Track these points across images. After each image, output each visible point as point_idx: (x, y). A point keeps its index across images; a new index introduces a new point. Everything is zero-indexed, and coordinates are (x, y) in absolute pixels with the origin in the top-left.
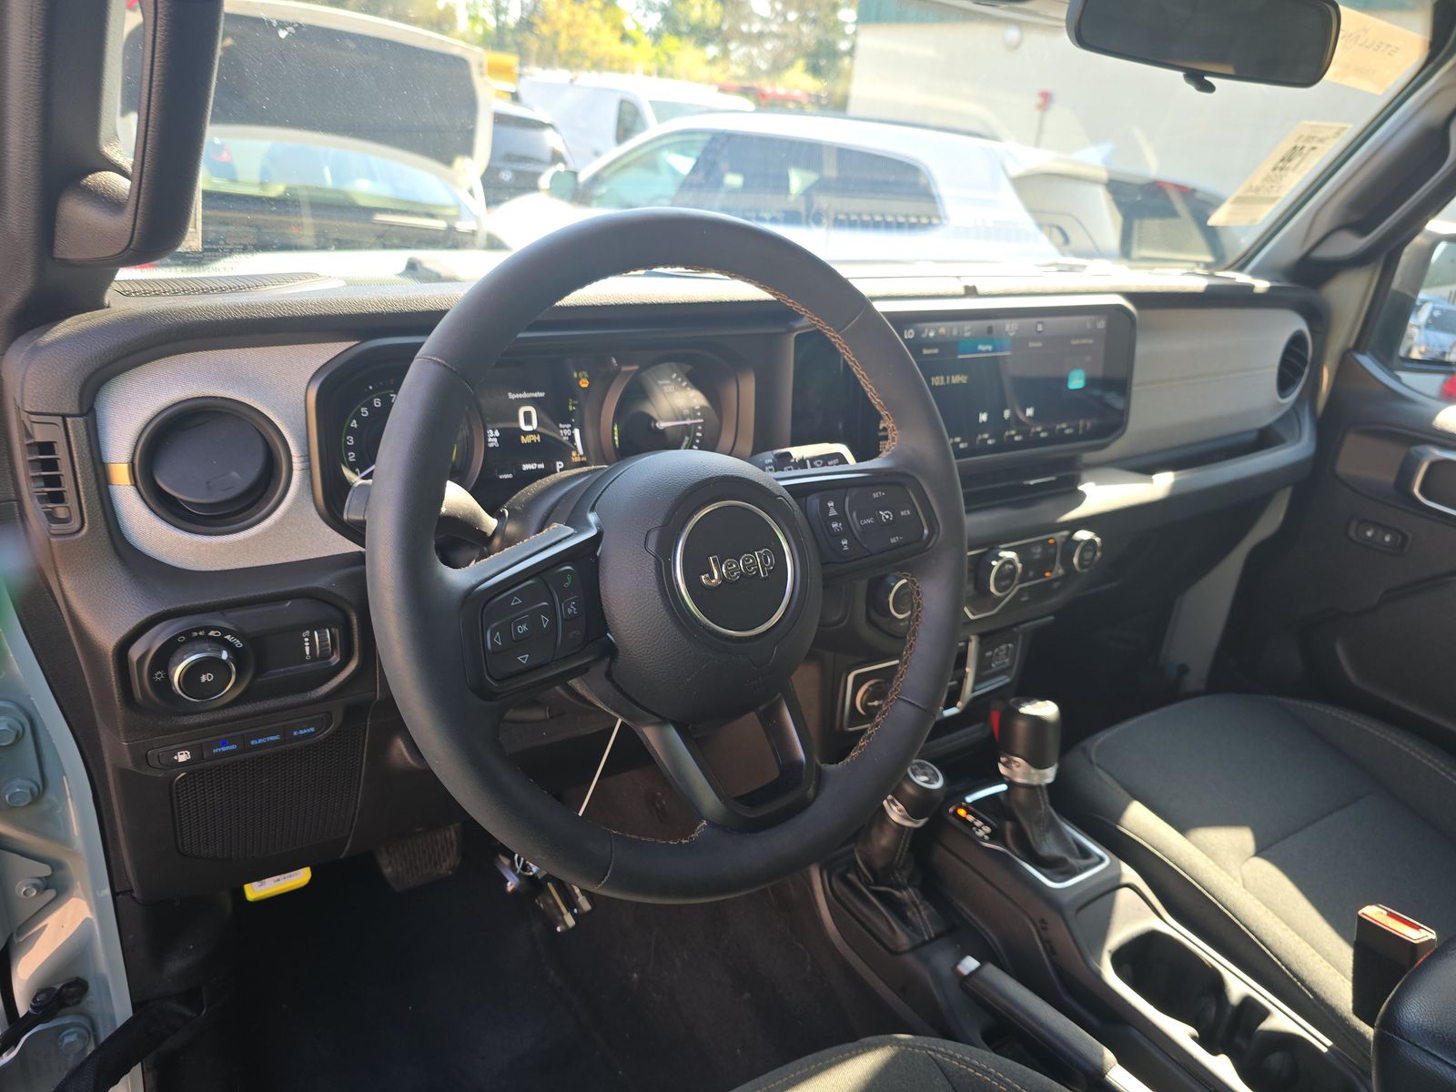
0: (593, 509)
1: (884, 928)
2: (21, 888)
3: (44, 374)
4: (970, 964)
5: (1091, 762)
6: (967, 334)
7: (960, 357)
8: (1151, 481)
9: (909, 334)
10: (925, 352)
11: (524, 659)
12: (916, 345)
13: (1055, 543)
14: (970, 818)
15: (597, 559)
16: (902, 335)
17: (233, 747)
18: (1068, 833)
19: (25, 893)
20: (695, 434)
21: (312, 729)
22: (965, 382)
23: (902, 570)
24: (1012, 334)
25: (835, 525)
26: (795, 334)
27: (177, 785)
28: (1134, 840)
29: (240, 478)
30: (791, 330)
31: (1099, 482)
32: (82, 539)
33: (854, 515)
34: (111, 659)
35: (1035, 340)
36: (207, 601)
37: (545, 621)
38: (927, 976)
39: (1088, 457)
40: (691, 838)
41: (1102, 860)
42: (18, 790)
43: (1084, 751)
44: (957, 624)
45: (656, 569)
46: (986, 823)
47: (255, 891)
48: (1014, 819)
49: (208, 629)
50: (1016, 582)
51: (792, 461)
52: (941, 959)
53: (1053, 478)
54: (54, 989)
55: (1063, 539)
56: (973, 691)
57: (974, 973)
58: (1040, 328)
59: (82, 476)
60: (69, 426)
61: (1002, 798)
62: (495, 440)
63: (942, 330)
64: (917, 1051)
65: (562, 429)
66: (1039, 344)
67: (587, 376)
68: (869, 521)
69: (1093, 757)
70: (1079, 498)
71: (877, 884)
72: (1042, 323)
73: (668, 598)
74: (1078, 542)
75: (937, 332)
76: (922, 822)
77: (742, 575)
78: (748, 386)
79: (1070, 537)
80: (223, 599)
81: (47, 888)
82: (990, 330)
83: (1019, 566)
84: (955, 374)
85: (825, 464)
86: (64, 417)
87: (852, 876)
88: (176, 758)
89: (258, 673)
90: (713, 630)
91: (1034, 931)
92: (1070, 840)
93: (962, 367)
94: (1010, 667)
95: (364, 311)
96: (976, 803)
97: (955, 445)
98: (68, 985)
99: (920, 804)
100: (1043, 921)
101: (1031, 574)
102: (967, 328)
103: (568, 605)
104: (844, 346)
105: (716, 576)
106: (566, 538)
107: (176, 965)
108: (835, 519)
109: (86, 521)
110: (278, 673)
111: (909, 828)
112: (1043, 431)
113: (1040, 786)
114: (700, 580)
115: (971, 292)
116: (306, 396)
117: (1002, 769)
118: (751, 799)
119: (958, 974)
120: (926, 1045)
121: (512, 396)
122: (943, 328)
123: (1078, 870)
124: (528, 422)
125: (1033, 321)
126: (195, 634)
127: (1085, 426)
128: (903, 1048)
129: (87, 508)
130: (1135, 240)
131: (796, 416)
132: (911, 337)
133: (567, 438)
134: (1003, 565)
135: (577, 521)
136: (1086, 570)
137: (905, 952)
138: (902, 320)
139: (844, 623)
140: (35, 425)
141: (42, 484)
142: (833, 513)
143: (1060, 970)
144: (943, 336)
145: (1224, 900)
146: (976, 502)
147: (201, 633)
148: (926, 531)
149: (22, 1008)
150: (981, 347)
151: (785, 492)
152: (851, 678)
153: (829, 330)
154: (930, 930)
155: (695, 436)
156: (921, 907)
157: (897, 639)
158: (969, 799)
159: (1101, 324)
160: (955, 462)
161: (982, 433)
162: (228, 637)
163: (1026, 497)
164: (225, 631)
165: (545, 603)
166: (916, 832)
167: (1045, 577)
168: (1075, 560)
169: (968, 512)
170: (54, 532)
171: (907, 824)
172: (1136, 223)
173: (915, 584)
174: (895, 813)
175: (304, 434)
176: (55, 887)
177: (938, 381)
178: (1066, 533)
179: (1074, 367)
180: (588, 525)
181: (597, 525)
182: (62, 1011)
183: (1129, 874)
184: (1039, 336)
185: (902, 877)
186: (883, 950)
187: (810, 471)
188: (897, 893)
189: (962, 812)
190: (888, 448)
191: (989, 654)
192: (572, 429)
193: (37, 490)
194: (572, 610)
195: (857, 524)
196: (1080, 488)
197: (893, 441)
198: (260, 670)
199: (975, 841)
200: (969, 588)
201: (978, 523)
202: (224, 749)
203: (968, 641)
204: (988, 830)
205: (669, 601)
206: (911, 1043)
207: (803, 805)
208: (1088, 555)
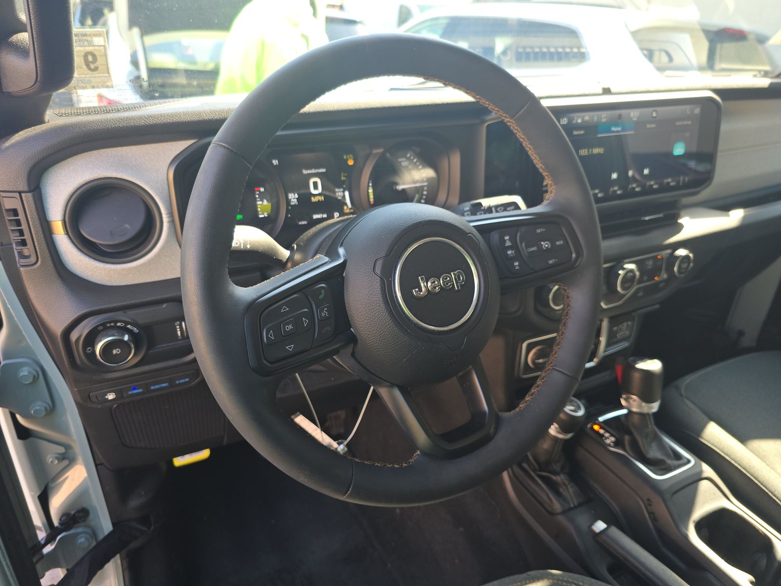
0: (341, 245)
1: (545, 498)
2: (49, 459)
3: (5, 166)
4: (600, 526)
5: (681, 395)
6: (604, 120)
7: (599, 136)
8: (728, 215)
9: (564, 121)
10: (575, 133)
11: (290, 348)
12: (569, 128)
13: (662, 258)
14: (602, 431)
15: (343, 278)
16: (559, 122)
17: (140, 390)
18: (666, 443)
19: (51, 462)
20: (422, 192)
21: (187, 380)
22: (602, 152)
23: (556, 282)
24: (635, 119)
25: (509, 252)
26: (486, 124)
27: (115, 410)
28: (711, 448)
29: (131, 228)
30: (484, 122)
31: (693, 216)
32: (38, 268)
33: (523, 245)
34: (60, 340)
35: (651, 122)
36: (115, 305)
37: (306, 322)
38: (572, 530)
39: (685, 201)
40: (409, 463)
41: (689, 461)
42: (38, 408)
43: (677, 388)
44: (596, 313)
45: (381, 286)
46: (612, 435)
47: (179, 461)
48: (630, 433)
49: (116, 322)
50: (635, 283)
51: (483, 208)
52: (582, 519)
53: (661, 215)
54: (71, 514)
55: (667, 256)
56: (605, 351)
57: (603, 532)
58: (654, 114)
59: (34, 230)
60: (24, 199)
61: (623, 419)
63: (587, 118)
64: (565, 584)
65: (337, 192)
66: (653, 126)
67: (352, 157)
68: (534, 249)
69: (683, 392)
70: (679, 228)
71: (541, 470)
72: (656, 111)
73: (389, 305)
74: (677, 257)
75: (583, 118)
76: (569, 436)
77: (441, 288)
78: (456, 160)
79: (672, 254)
80: (124, 303)
81: (64, 459)
82: (620, 116)
83: (637, 273)
84: (595, 147)
85: (505, 210)
86: (20, 193)
87: (525, 465)
88: (107, 397)
89: (148, 349)
90: (422, 326)
91: (643, 506)
92: (668, 448)
93: (600, 143)
94: (629, 337)
95: (201, 119)
96: (606, 422)
97: (595, 195)
98: (79, 512)
99: (569, 425)
100: (649, 500)
101: (645, 278)
102: (604, 116)
103: (322, 311)
104: (516, 128)
105: (423, 289)
106: (322, 265)
107: (135, 502)
108: (509, 248)
109: (39, 257)
110: (161, 347)
111: (561, 439)
112: (656, 184)
113: (648, 414)
114: (412, 293)
115: (607, 91)
116: (167, 176)
117: (623, 402)
118: (449, 436)
119: (593, 532)
120: (570, 580)
121: (305, 172)
122: (587, 117)
123: (673, 468)
124: (316, 188)
125: (650, 110)
126: (109, 325)
127: (684, 180)
128: (556, 581)
129: (39, 249)
130: (717, 57)
131: (487, 178)
132: (565, 123)
133: (340, 198)
134: (626, 274)
135: (332, 254)
136: (682, 275)
137: (559, 514)
138: (560, 112)
139: (519, 313)
140: (4, 199)
141: (18, 234)
142: (508, 244)
143: (660, 531)
144: (587, 122)
145: (773, 490)
146: (609, 232)
147: (112, 324)
148: (574, 255)
149: (56, 522)
150: (614, 129)
151: (474, 230)
152: (525, 345)
153: (505, 117)
154: (573, 501)
155: (423, 195)
156: (569, 486)
157: (555, 322)
158: (601, 419)
159: (697, 111)
160: (595, 206)
161: (613, 186)
162: (129, 326)
163: (643, 228)
164: (127, 323)
165: (306, 310)
166: (566, 441)
167: (655, 280)
168: (676, 269)
169: (604, 238)
170: (22, 264)
171: (560, 436)
172: (719, 46)
173: (566, 291)
174: (553, 430)
175: (168, 199)
176: (67, 458)
177: (584, 152)
178: (669, 251)
179: (678, 140)
180: (338, 256)
181: (344, 256)
182: (76, 525)
183: (708, 470)
184: (653, 120)
185: (557, 467)
186: (543, 510)
187: (494, 215)
188: (554, 477)
189: (596, 427)
190: (548, 198)
191: (615, 329)
192: (344, 192)
193: (15, 238)
194: (325, 313)
195: (526, 252)
196: (680, 221)
197: (551, 193)
198: (150, 346)
199: (605, 446)
200: (604, 288)
201: (610, 246)
202: (135, 391)
203: (601, 321)
204: (613, 439)
205: (390, 308)
206: (561, 578)
207: (486, 440)
208: (684, 266)
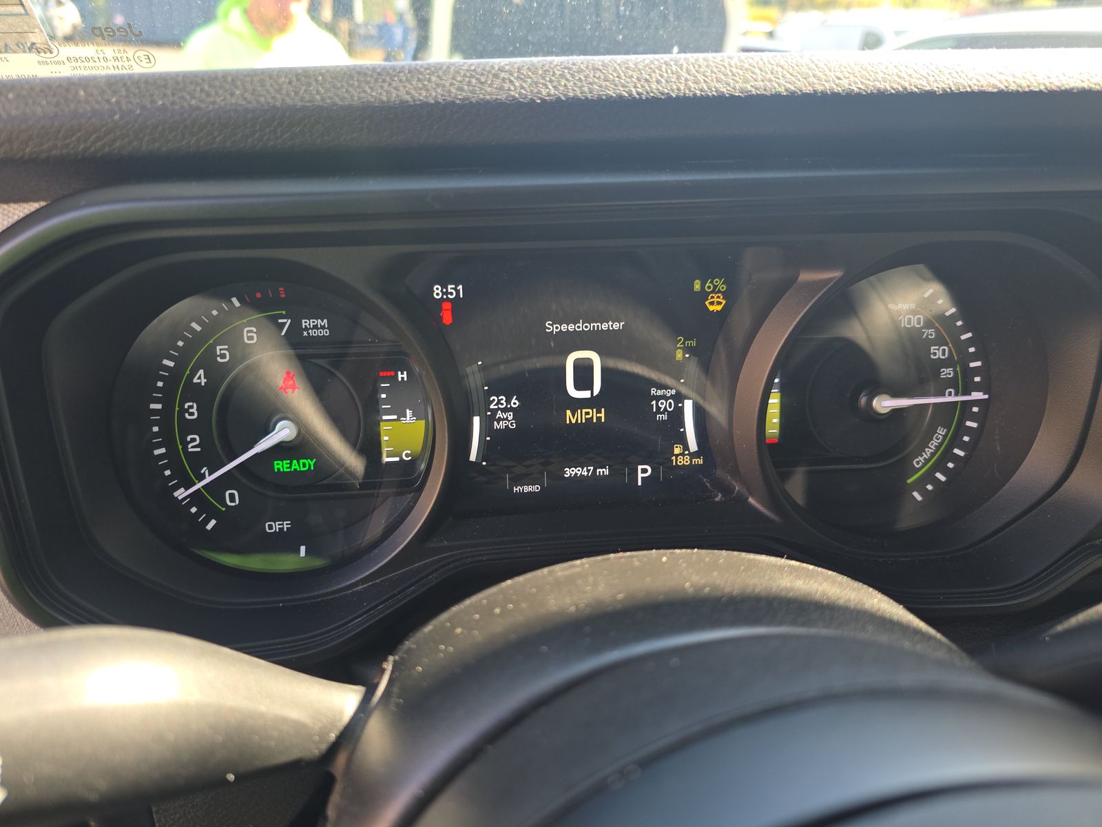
20: (961, 423)
62: (510, 416)
65: (658, 398)
67: (723, 288)
121: (554, 328)
124: (584, 381)
133: (665, 417)
155: (962, 428)
